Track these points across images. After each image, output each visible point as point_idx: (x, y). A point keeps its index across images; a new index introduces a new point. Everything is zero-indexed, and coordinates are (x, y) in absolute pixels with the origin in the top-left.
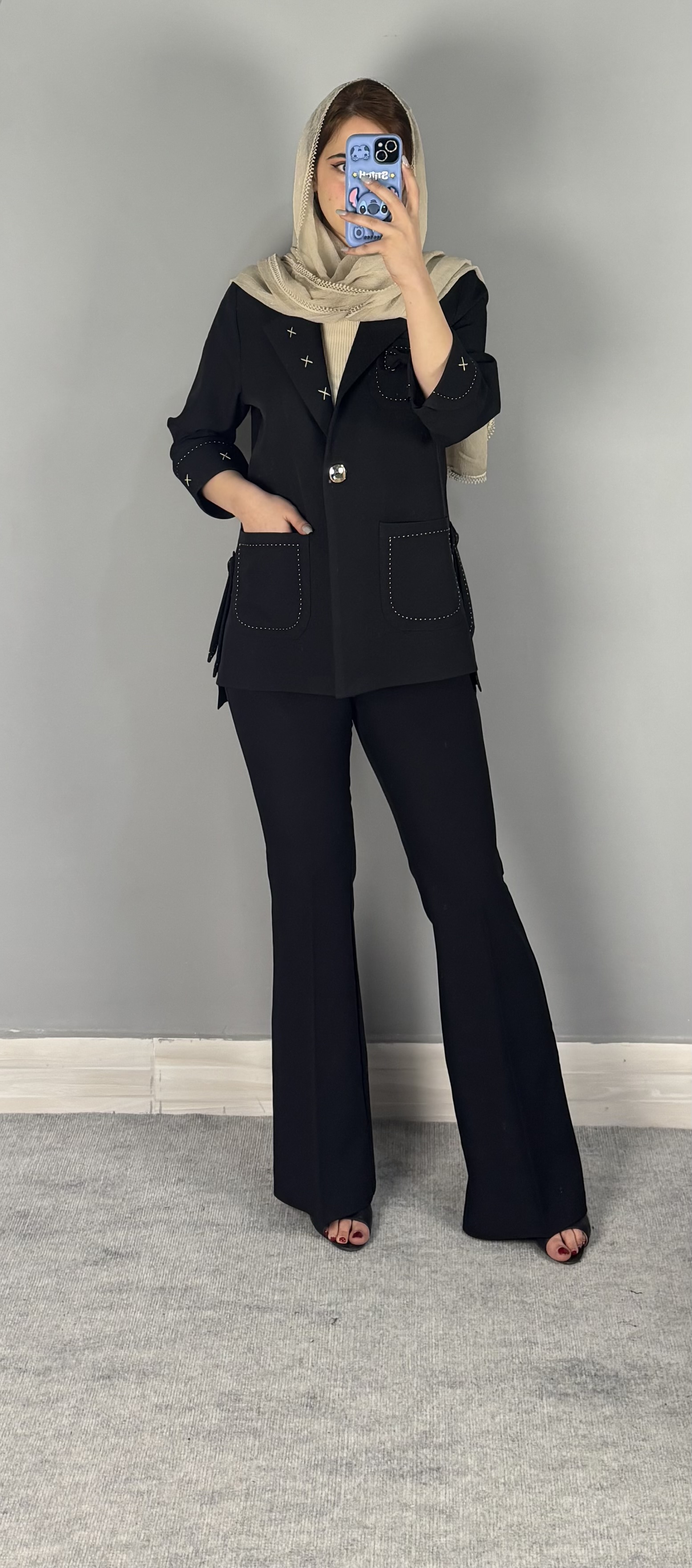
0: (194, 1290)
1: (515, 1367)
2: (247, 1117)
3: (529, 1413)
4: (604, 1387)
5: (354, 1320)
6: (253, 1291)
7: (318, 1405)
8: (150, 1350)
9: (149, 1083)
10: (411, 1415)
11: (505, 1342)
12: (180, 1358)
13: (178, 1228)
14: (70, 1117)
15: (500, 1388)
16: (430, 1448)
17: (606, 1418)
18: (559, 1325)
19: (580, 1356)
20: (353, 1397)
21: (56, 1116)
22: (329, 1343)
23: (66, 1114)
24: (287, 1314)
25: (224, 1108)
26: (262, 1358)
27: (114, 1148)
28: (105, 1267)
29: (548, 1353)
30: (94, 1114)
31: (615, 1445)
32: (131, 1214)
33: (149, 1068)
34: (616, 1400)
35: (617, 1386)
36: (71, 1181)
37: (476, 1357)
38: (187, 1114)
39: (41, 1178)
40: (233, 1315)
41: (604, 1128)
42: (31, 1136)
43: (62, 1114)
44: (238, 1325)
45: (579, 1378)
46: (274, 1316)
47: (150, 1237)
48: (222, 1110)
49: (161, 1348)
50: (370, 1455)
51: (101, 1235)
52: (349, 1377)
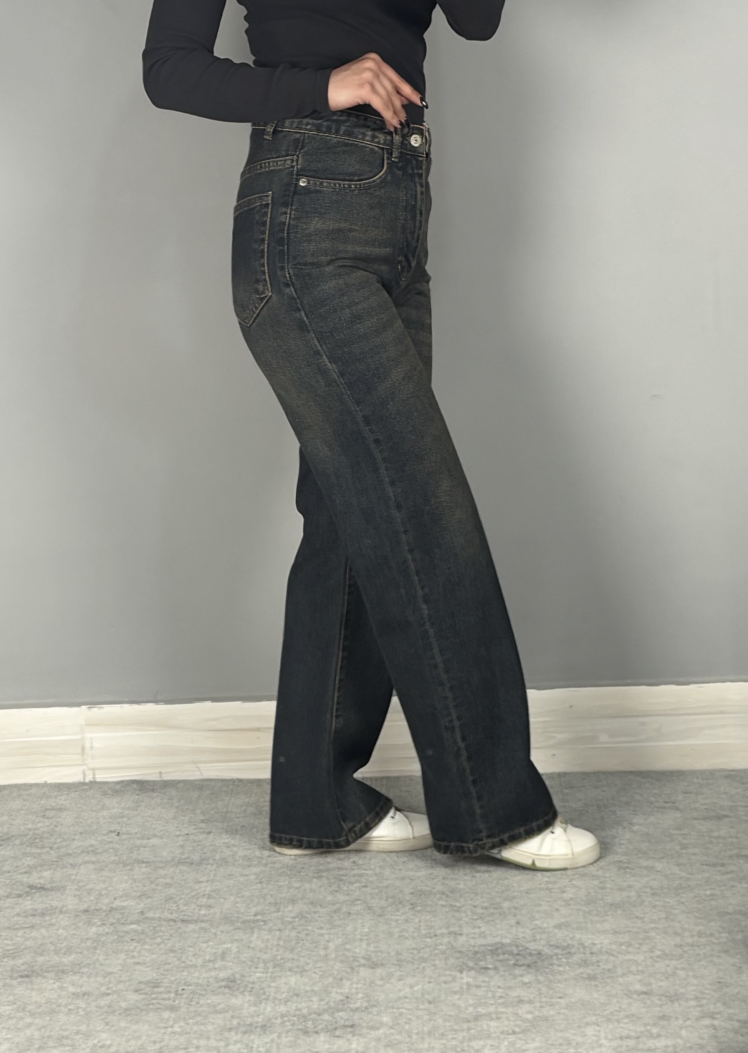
0: (118, 912)
1: (437, 951)
2: (184, 781)
3: (447, 984)
4: (526, 962)
5: (279, 925)
6: (179, 909)
7: (237, 986)
8: (71, 956)
10: (329, 989)
11: (430, 934)
12: (100, 959)
13: (106, 866)
15: (421, 967)
16: (345, 1011)
17: (526, 984)
18: (486, 920)
19: (504, 941)
20: (273, 979)
22: (252, 943)
24: (212, 924)
25: (160, 773)
26: (184, 956)
27: (45, 810)
28: (29, 898)
29: (472, 941)
30: (25, 785)
31: (530, 1002)
32: (59, 859)
33: (79, 737)
34: (537, 970)
35: (539, 962)
37: (399, 947)
40: (157, 927)
44: (161, 934)
45: (501, 957)
46: (199, 926)
47: (76, 874)
48: (158, 775)
49: (81, 953)
50: (286, 1019)
51: (26, 875)
52: (270, 965)
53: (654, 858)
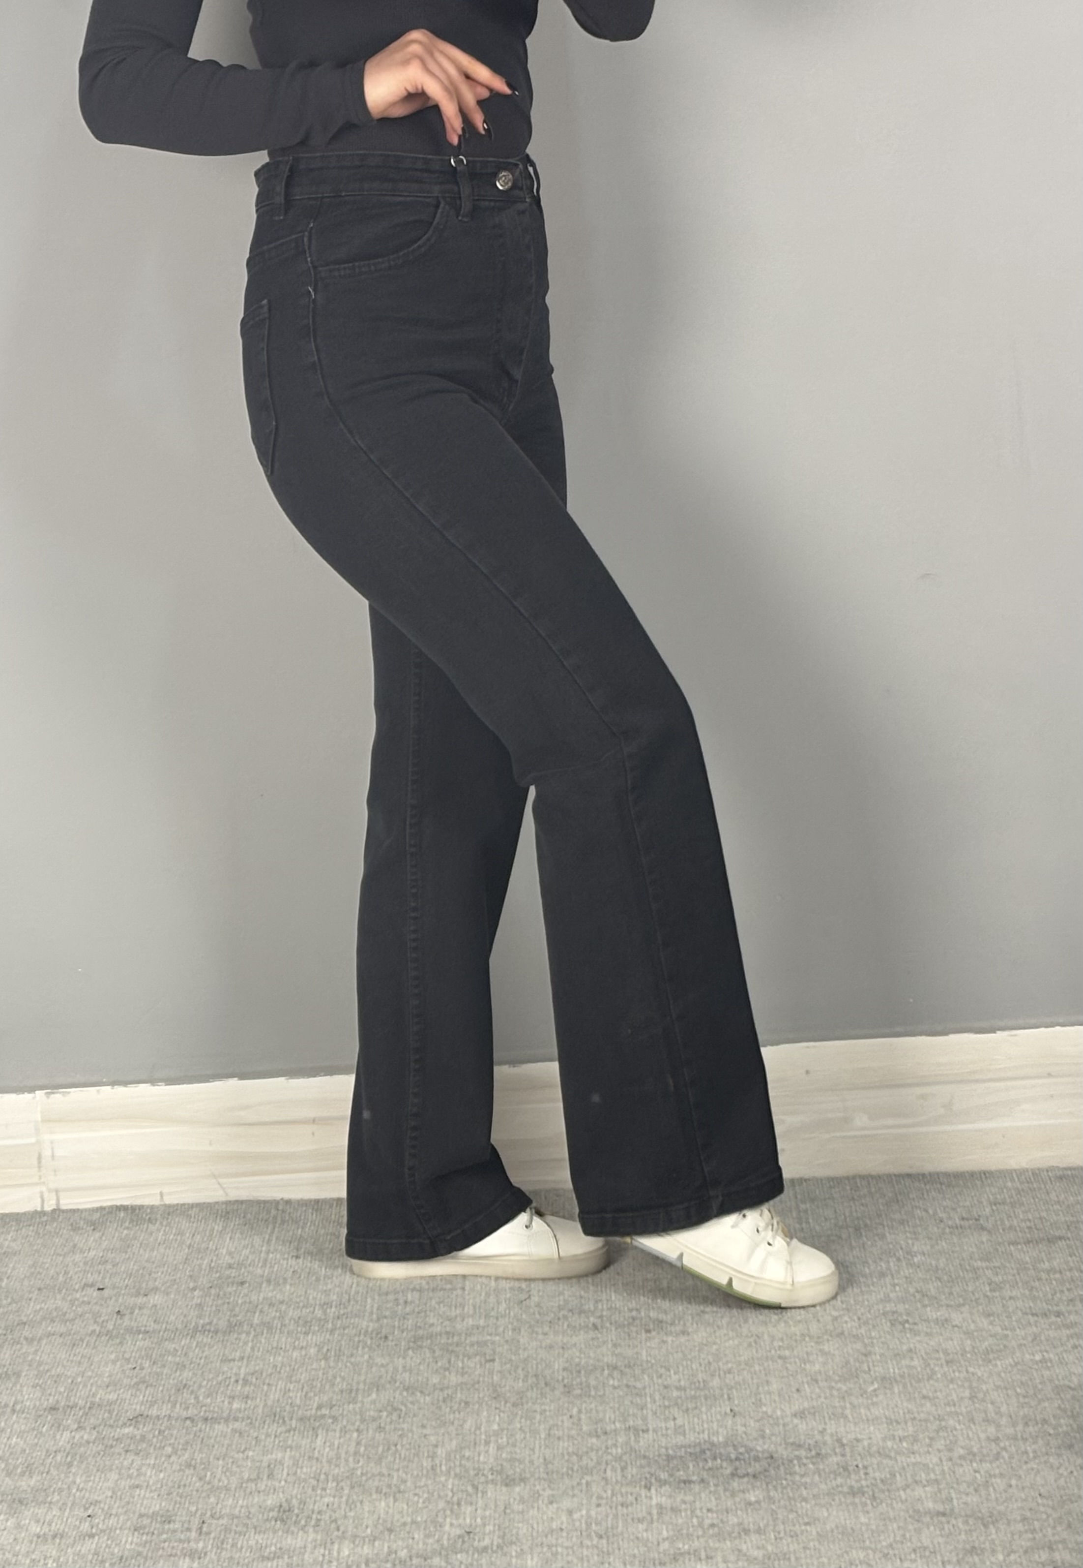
0: (103, 1409)
1: (610, 1457)
3: (627, 1507)
4: (750, 1470)
5: (358, 1423)
6: (198, 1402)
7: (294, 1518)
8: (31, 1477)
10: (440, 1519)
11: (596, 1432)
12: (78, 1481)
13: (82, 1340)
15: (584, 1481)
16: (467, 1552)
17: (750, 1504)
18: (684, 1407)
19: (715, 1439)
20: (351, 1505)
22: (316, 1451)
24: (251, 1423)
25: (161, 1194)
26: (209, 1474)
29: (664, 1440)
31: (759, 1531)
33: (33, 1140)
34: (767, 1484)
35: (771, 1469)
37: (548, 1451)
38: (102, 1208)
40: (164, 1432)
44: (172, 1441)
45: (710, 1464)
46: (231, 1427)
47: (36, 1351)
48: (159, 1198)
49: (48, 1473)
52: (346, 1485)
53: (948, 1306)
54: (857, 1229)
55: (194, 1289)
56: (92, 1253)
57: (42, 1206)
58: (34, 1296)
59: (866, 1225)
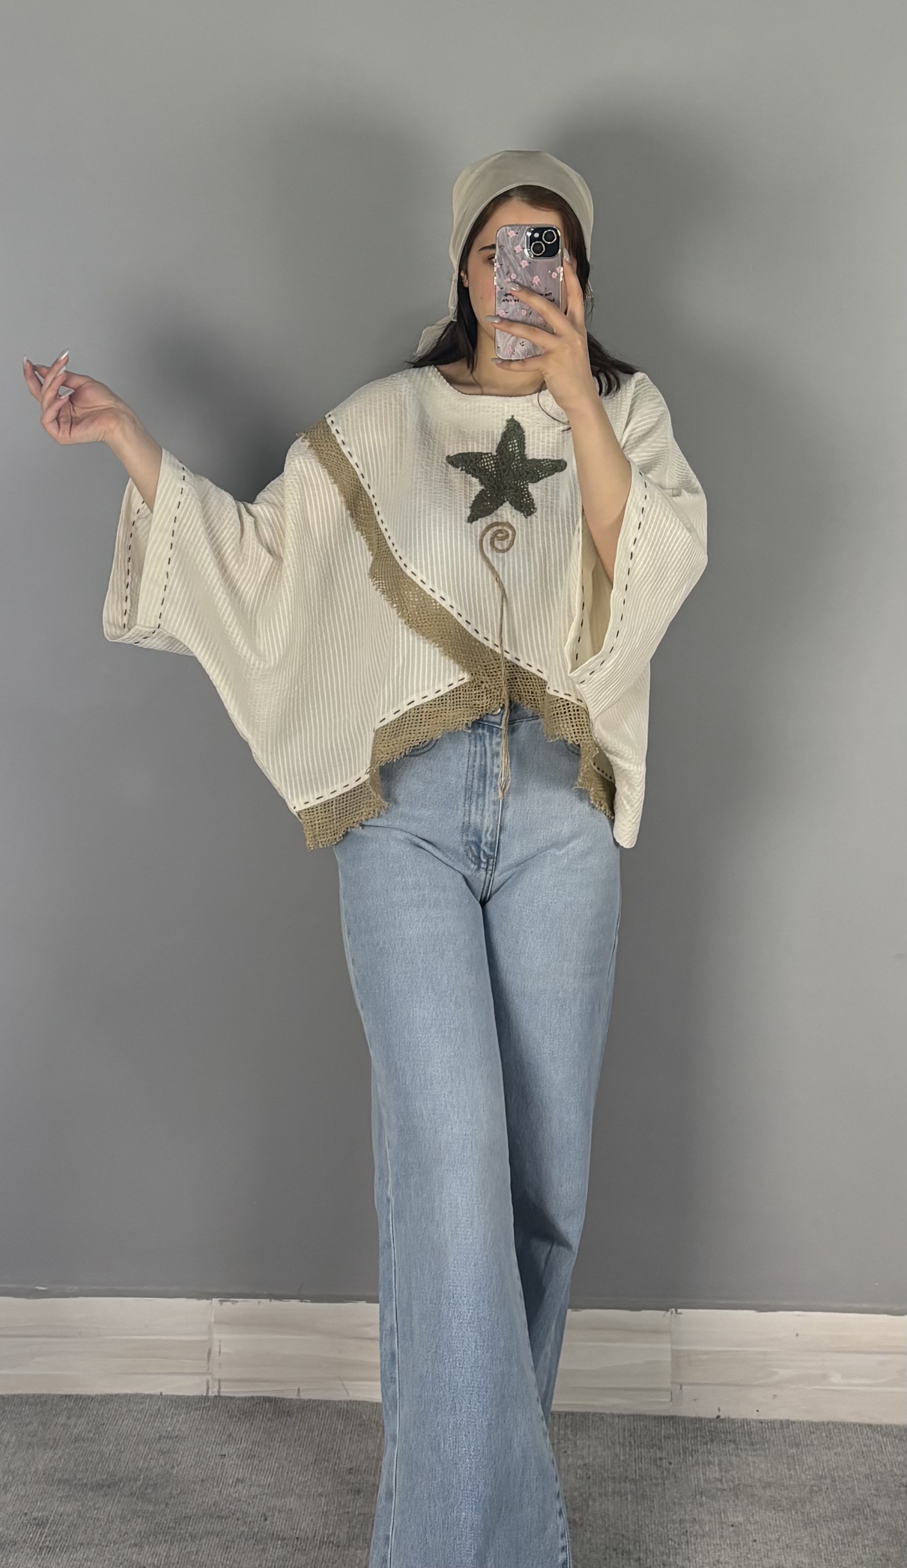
2: (326, 1401)
9: (206, 1356)
13: (233, 1541)
14: (106, 1400)
21: (89, 1397)
23: (101, 1395)
25: (299, 1390)
27: (160, 1439)
30: (136, 1395)
32: (176, 1523)
33: (206, 1338)
36: (103, 1480)
38: (252, 1397)
39: (66, 1476)
41: (771, 1422)
42: (56, 1423)
43: (96, 1396)
48: (297, 1391)
51: (137, 1549)
54: (834, 1481)
55: (321, 1495)
56: (244, 1445)
57: (207, 1393)
58: (198, 1487)
59: (839, 1477)
